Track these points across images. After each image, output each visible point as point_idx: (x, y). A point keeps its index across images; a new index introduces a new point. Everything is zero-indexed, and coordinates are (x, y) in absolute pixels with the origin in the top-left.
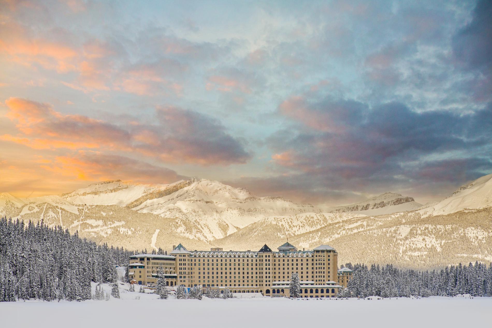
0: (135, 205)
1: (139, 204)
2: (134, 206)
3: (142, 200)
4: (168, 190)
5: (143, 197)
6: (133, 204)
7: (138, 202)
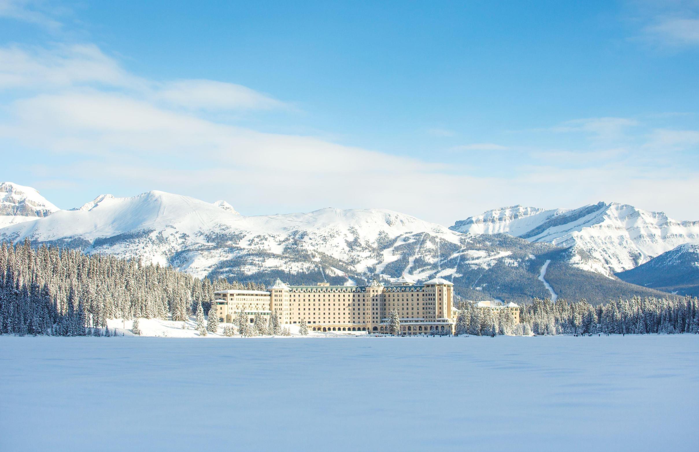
0: (537, 233)
1: (541, 232)
2: (535, 234)
3: (544, 227)
4: (573, 215)
5: (545, 223)
6: (534, 232)
7: (540, 230)
